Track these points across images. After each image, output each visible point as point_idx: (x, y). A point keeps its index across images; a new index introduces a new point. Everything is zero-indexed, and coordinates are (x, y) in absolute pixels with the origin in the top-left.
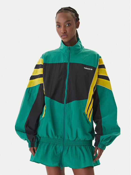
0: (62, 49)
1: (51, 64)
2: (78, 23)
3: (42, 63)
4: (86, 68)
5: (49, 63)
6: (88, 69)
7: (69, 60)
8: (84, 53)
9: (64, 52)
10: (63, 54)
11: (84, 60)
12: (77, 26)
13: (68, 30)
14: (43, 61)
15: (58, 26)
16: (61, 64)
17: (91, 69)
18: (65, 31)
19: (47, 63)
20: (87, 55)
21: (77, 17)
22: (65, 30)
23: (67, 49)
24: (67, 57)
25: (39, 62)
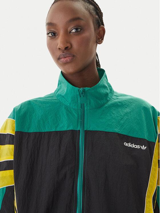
0: (63, 95)
1: (36, 133)
2: (102, 33)
3: (11, 131)
4: (130, 145)
5: (32, 130)
6: (134, 146)
7: (83, 124)
8: (119, 104)
9: (70, 102)
10: (65, 108)
11: (122, 122)
12: (99, 39)
13: (75, 42)
14: (15, 125)
15: (50, 35)
16: (61, 134)
17: (144, 148)
18: (68, 45)
19: (26, 131)
20: (128, 110)
21: (99, 16)
22: (67, 42)
23: (78, 93)
24: (76, 115)
25: (5, 128)
